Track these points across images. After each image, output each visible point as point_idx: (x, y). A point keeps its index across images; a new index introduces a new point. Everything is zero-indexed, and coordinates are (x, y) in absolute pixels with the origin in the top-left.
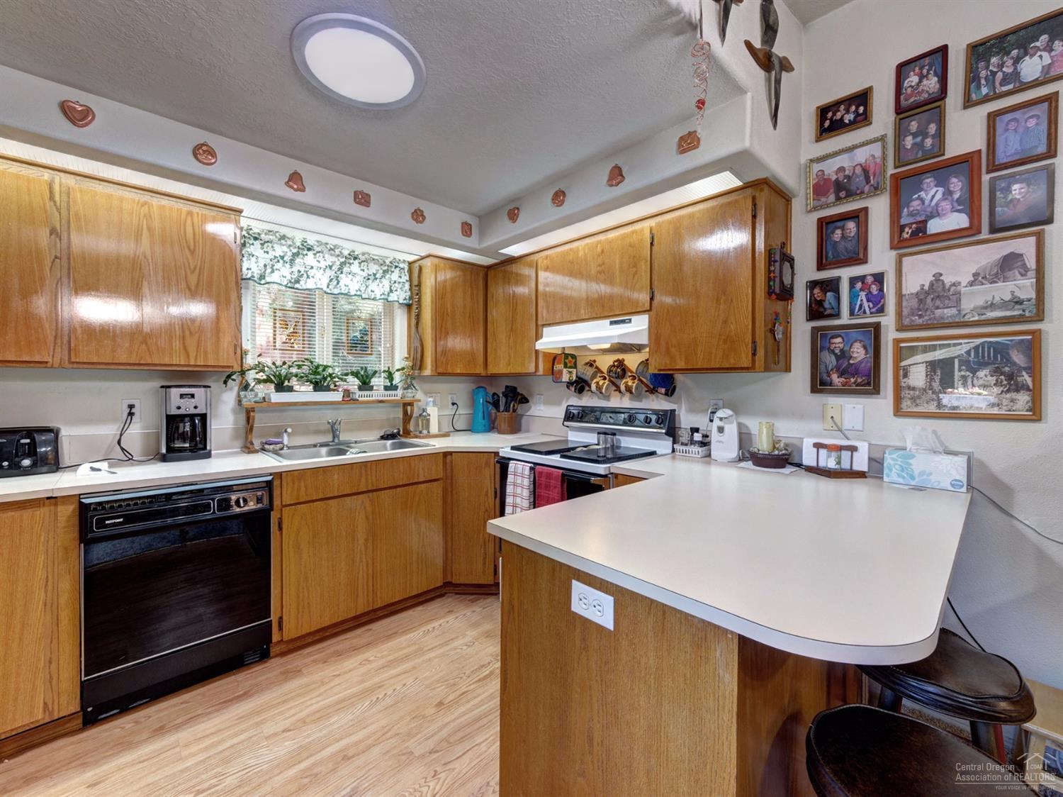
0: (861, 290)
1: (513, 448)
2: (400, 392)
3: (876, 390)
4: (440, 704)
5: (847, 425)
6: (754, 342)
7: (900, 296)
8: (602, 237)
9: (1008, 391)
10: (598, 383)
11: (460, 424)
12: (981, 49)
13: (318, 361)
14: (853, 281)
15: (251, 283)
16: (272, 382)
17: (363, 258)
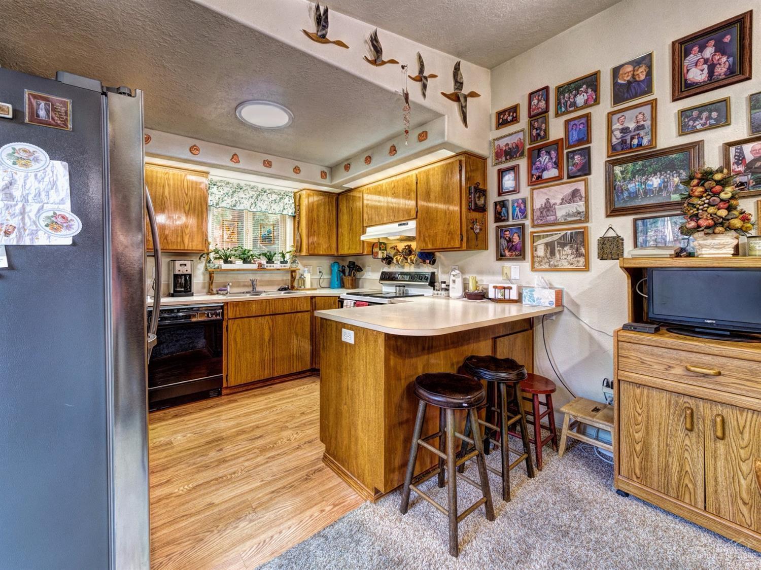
0: (517, 207)
1: (347, 294)
2: (289, 265)
3: (524, 258)
4: (303, 413)
5: (513, 277)
6: (461, 234)
7: (533, 210)
8: (394, 179)
9: (576, 257)
10: (397, 258)
11: (324, 284)
12: (561, 89)
13: (245, 247)
14: (513, 201)
15: (212, 207)
16: (222, 258)
17: (268, 192)
